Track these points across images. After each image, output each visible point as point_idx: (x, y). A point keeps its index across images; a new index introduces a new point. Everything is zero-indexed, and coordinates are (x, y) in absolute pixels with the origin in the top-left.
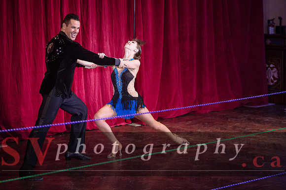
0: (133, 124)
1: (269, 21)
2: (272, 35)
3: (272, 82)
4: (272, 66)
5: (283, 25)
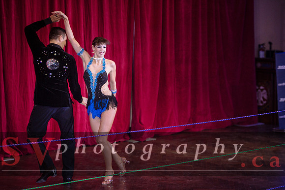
0: (131, 141)
1: (260, 46)
2: (263, 59)
3: (262, 102)
4: (262, 88)
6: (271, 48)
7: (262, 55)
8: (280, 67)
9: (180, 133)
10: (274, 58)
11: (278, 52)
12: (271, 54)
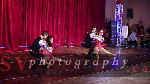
0: (66, 47)
1: (107, 19)
2: (108, 23)
3: (107, 36)
4: (107, 32)
5: (111, 20)
7: (107, 22)
8: (113, 26)
9: (81, 45)
11: (112, 21)
12: (110, 22)
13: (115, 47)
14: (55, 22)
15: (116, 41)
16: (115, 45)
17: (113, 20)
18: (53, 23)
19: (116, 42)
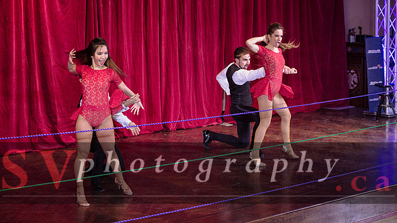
2: (353, 43)
4: (352, 71)
5: (362, 34)
6: (360, 33)
10: (364, 43)
11: (368, 36)
12: (361, 39)
13: (381, 117)
14: (188, 48)
15: (383, 98)
16: (379, 112)
17: (369, 34)
18: (181, 51)
19: (383, 101)
